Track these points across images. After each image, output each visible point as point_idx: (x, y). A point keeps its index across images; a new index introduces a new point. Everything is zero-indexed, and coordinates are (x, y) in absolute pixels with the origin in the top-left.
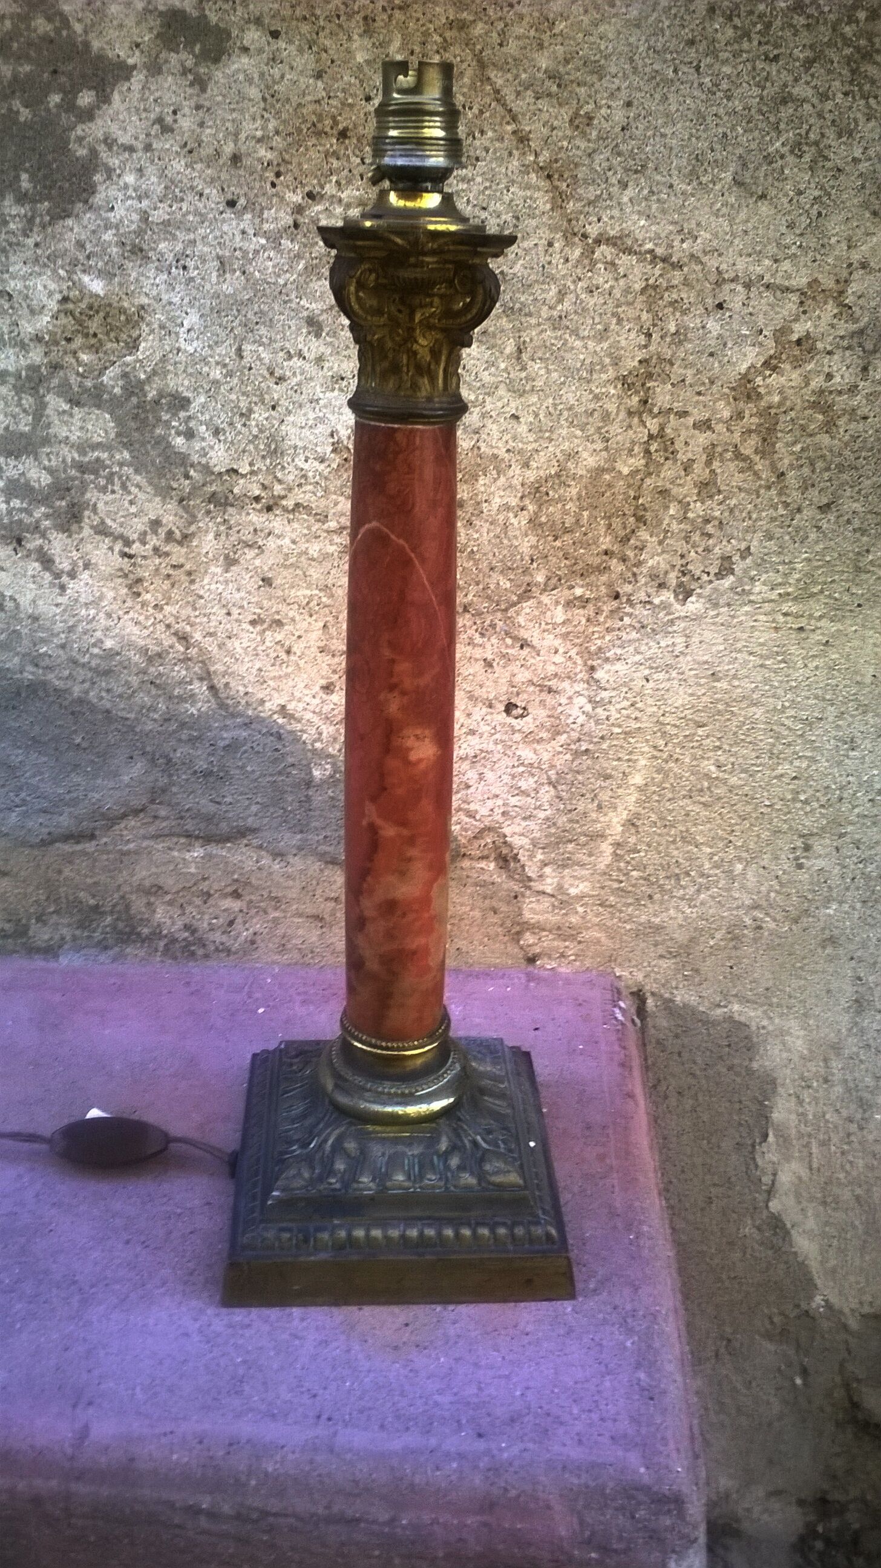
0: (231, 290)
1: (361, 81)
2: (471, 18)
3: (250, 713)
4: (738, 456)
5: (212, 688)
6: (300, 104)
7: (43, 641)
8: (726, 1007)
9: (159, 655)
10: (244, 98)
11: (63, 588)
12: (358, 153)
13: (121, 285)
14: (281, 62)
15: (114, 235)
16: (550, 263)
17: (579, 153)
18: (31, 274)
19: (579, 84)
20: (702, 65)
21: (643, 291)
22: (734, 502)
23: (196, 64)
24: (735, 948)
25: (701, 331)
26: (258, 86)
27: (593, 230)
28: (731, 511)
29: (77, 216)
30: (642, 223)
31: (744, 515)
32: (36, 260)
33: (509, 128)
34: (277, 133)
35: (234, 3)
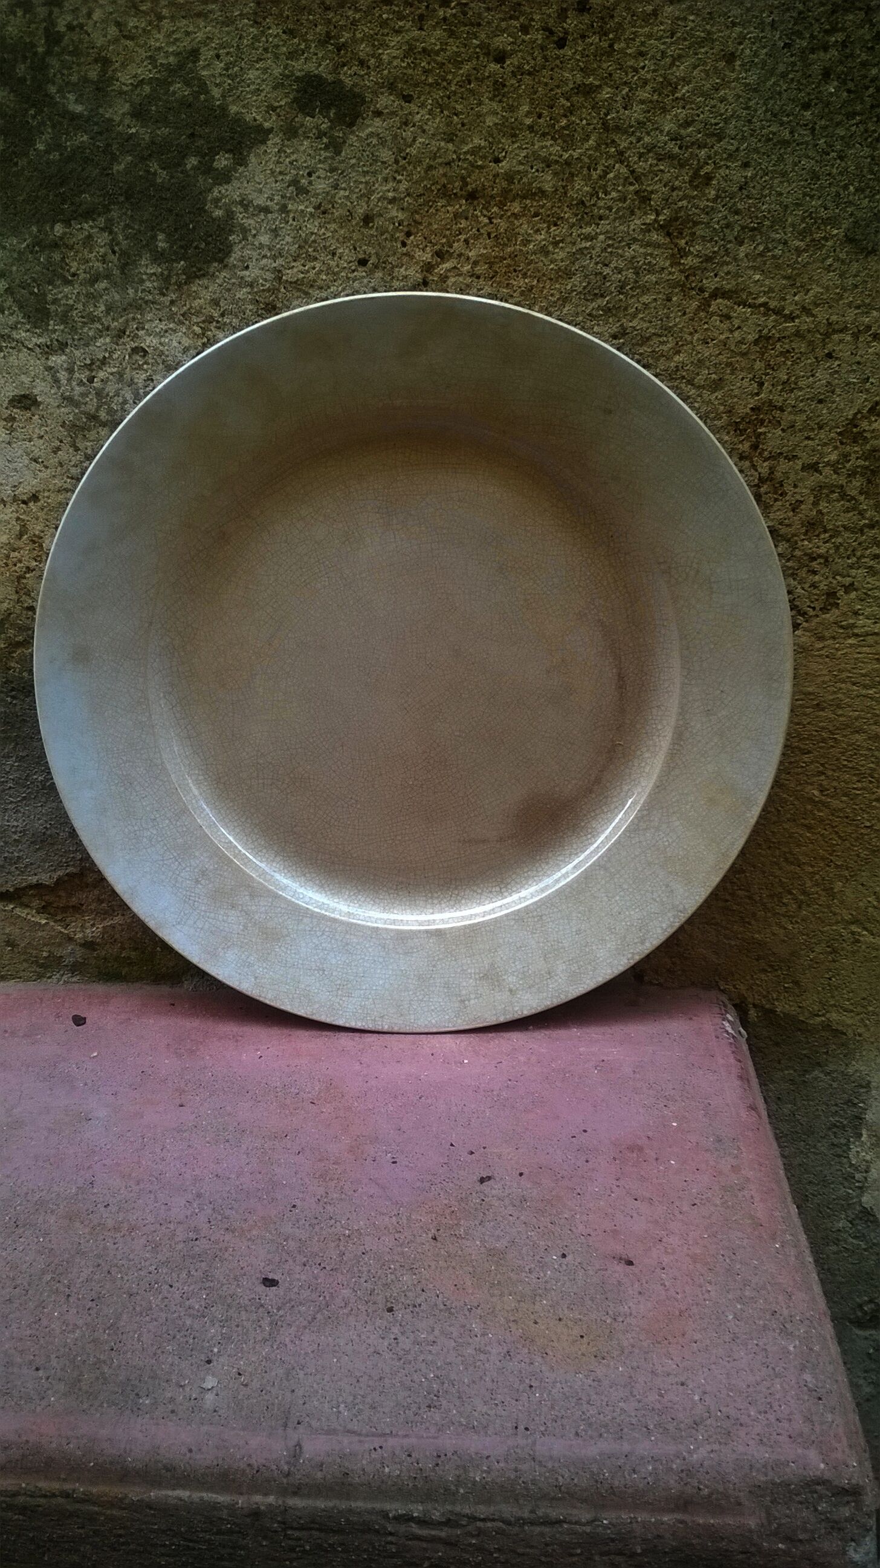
1: (489, 142)
2: (597, 83)
4: (843, 496)
6: (432, 166)
8: (823, 1015)
10: (376, 161)
12: (485, 212)
14: (414, 126)
15: (249, 293)
16: (667, 316)
17: (696, 211)
18: (166, 331)
19: (699, 147)
20: (818, 127)
21: (756, 342)
22: (840, 540)
23: (331, 128)
24: (834, 961)
25: (811, 379)
26: (391, 149)
27: (710, 284)
28: (837, 548)
29: (213, 275)
30: (757, 277)
31: (849, 553)
32: (171, 318)
33: (632, 188)
34: (408, 195)
35: (369, 67)
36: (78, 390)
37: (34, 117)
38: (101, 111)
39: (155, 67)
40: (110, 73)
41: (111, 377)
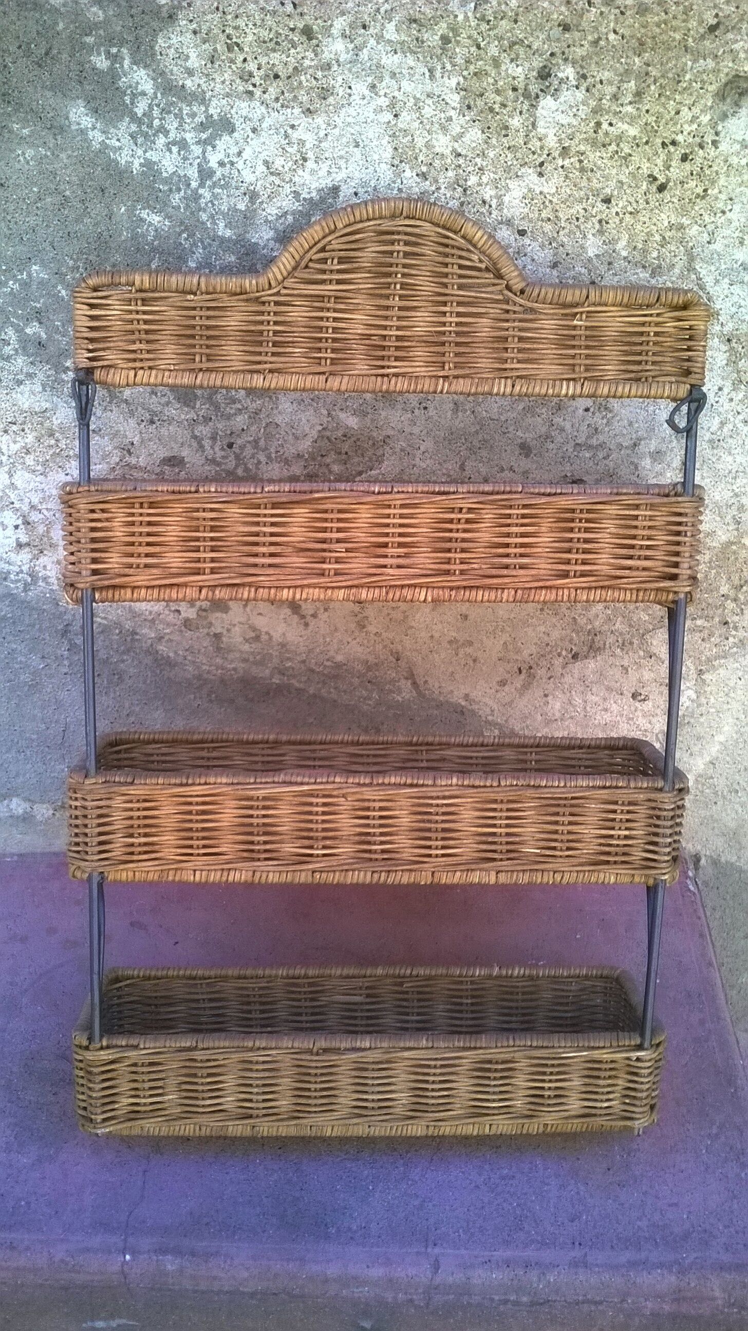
0: (462, 425)
1: (590, 271)
2: (689, 222)
3: (441, 699)
5: (414, 683)
7: (289, 659)
9: (376, 664)
11: (306, 625)
13: (373, 420)
14: (525, 255)
16: (717, 402)
35: (490, 206)
36: (220, 454)
37: (186, 239)
38: (248, 236)
39: (298, 201)
40: (257, 204)
41: (248, 445)
